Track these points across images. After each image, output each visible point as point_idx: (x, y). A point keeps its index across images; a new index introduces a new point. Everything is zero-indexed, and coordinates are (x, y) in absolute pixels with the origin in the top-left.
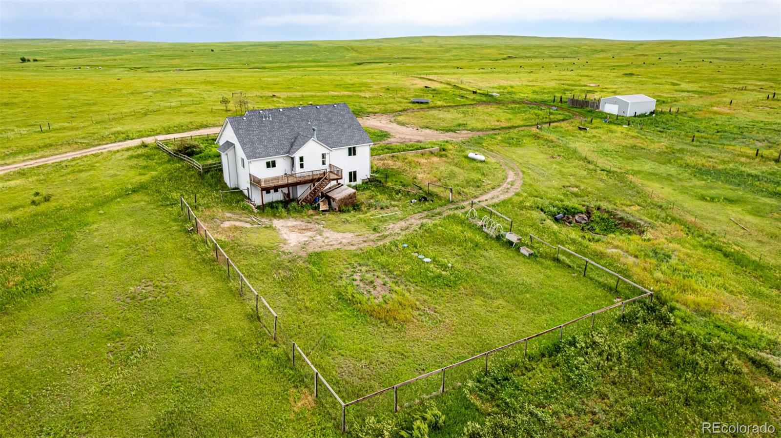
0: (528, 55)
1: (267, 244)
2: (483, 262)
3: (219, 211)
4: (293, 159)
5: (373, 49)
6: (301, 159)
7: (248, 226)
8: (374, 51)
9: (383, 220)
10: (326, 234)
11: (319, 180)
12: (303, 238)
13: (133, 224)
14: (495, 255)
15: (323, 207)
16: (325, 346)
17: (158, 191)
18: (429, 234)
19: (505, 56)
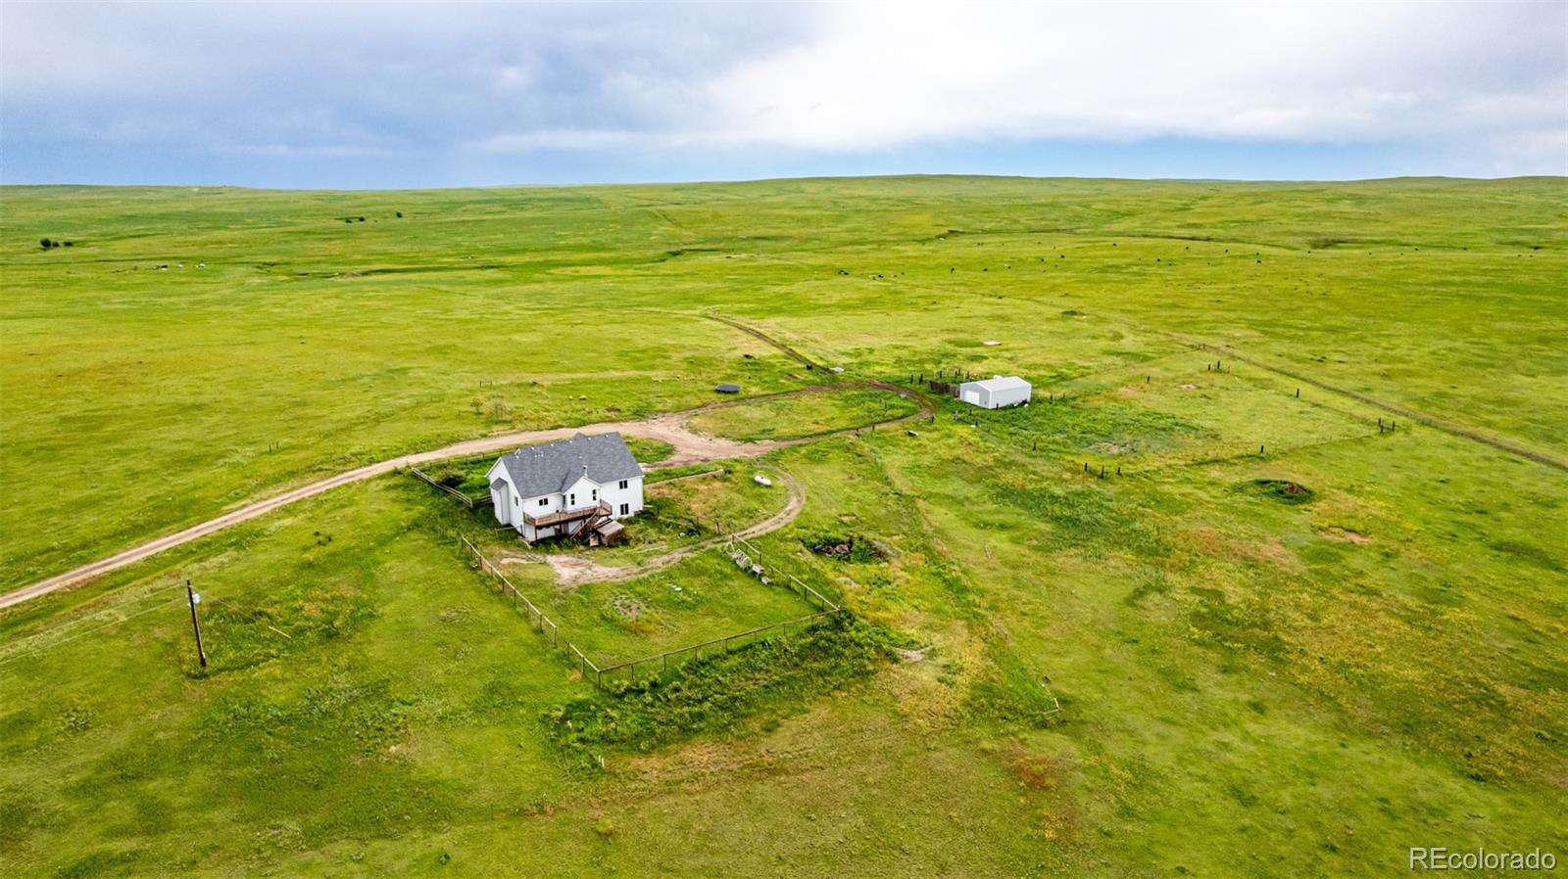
0: (987, 226)
1: (543, 578)
2: (726, 590)
3: (496, 549)
4: (564, 497)
5: (703, 216)
6: (573, 496)
7: (525, 562)
8: (704, 221)
9: (648, 555)
10: (594, 569)
11: (589, 516)
12: (575, 572)
13: (422, 561)
14: (738, 584)
15: (593, 543)
16: (590, 648)
17: (433, 529)
18: (687, 569)
19: (944, 231)
